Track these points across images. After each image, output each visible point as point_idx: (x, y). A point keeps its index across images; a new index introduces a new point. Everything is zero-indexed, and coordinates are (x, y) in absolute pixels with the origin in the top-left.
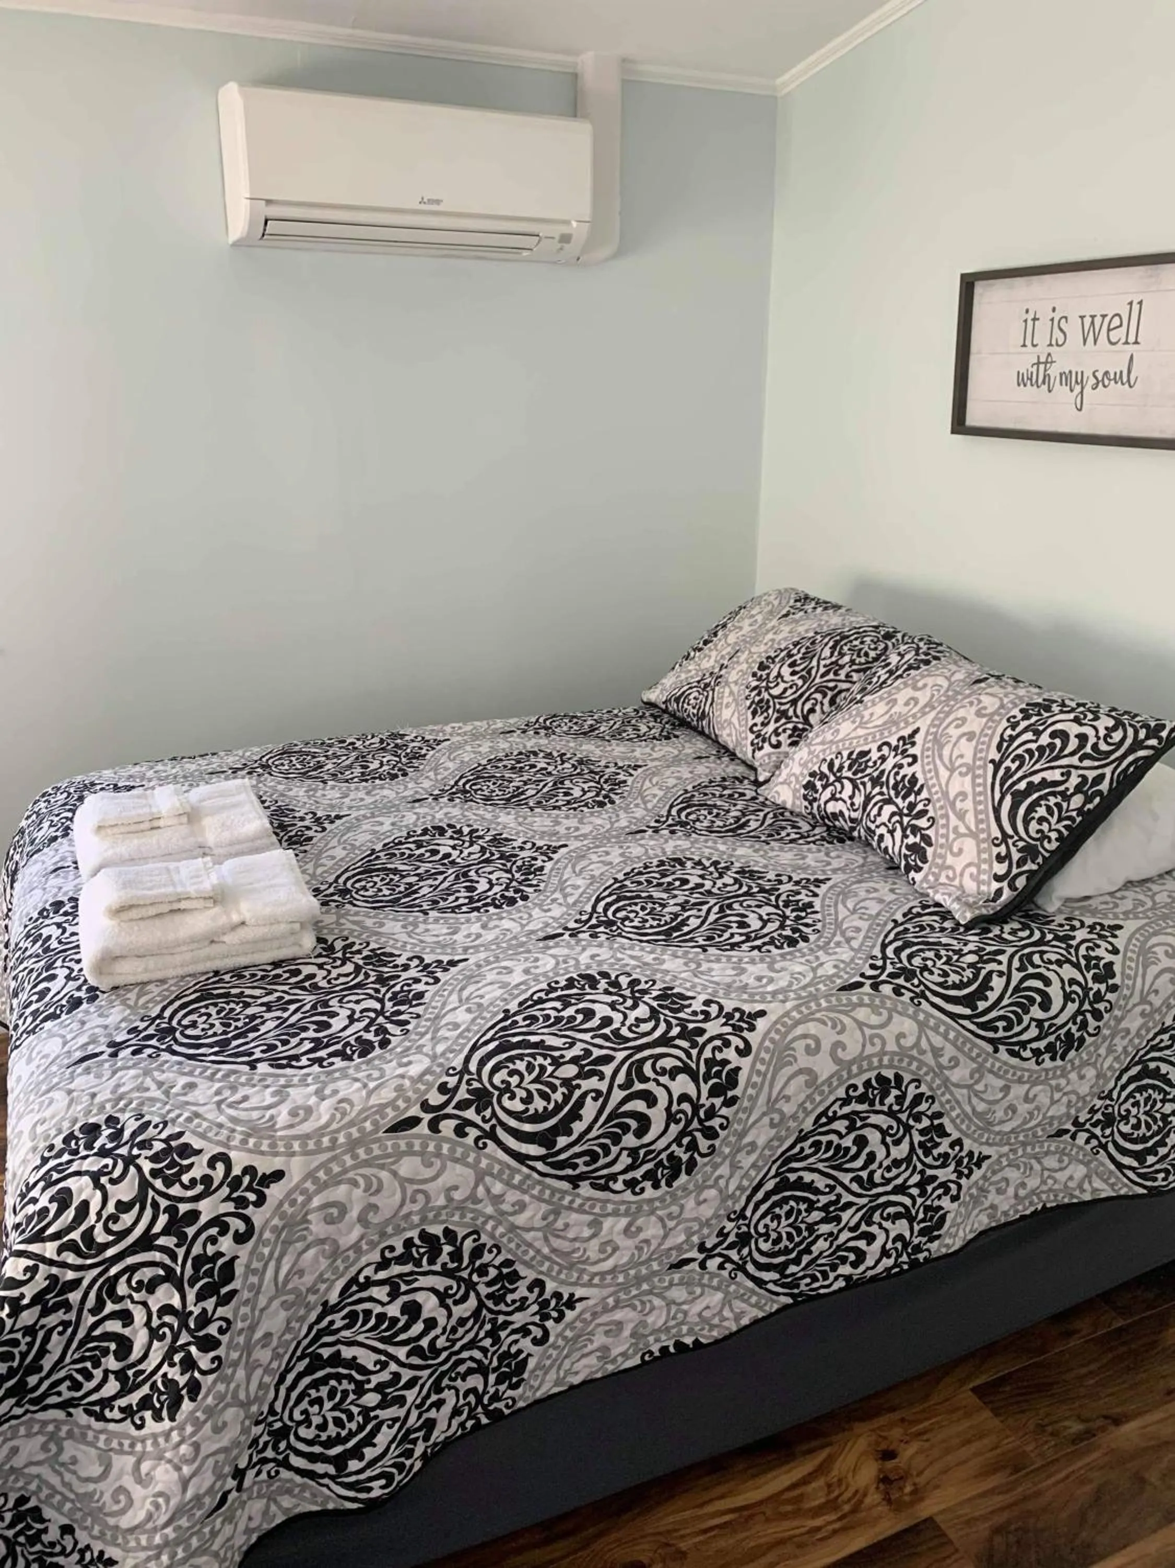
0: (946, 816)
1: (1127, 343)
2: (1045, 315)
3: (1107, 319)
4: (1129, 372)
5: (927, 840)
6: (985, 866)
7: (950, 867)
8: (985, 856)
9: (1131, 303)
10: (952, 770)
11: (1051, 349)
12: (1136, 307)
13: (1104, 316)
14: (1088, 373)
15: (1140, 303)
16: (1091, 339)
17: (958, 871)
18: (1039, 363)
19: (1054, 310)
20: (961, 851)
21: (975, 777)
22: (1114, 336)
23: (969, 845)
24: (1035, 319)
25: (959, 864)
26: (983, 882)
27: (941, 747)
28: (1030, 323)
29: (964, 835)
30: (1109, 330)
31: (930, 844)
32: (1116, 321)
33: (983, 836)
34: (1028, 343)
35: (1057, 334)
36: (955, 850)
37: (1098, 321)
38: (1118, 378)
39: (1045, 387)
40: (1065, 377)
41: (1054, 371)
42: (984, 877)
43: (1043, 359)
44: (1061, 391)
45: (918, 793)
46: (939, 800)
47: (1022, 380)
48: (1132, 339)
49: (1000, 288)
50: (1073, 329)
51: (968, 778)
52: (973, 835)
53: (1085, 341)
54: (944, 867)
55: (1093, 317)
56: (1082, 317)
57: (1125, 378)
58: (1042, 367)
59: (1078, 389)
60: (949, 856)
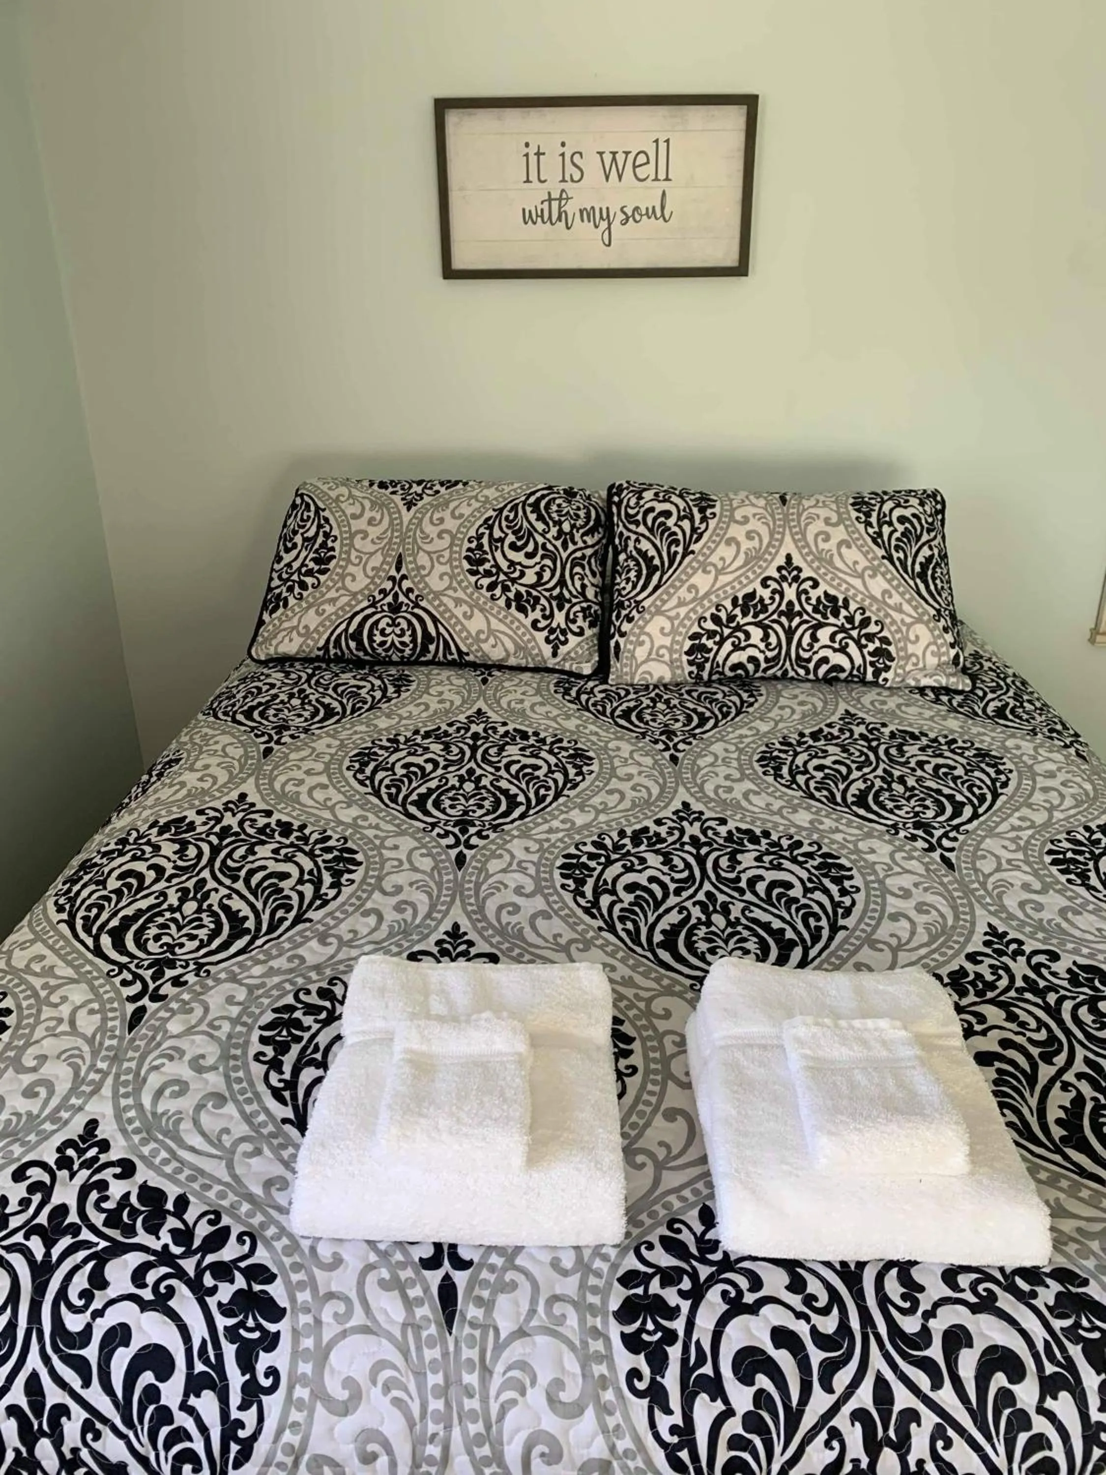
0: (887, 615)
1: (656, 179)
2: (552, 150)
3: (631, 157)
4: (663, 208)
5: (885, 640)
6: (940, 641)
7: (913, 655)
8: (937, 633)
9: (657, 141)
10: (861, 576)
11: (563, 185)
12: (663, 146)
13: (627, 153)
14: (615, 209)
15: (667, 141)
16: (614, 175)
17: (920, 654)
18: (550, 200)
19: (563, 144)
20: (917, 637)
21: (883, 575)
22: (641, 172)
23: (920, 630)
24: (538, 154)
25: (916, 649)
26: (943, 654)
27: (831, 562)
28: (533, 159)
29: (912, 624)
30: (635, 167)
31: (889, 643)
32: (642, 159)
33: (926, 618)
34: (533, 176)
35: (570, 169)
36: (912, 638)
37: (620, 158)
38: (651, 213)
39: (563, 224)
40: (587, 214)
41: (571, 208)
42: (944, 649)
43: (555, 195)
44: (583, 228)
45: (846, 606)
46: (871, 605)
47: (528, 218)
48: (662, 176)
49: (484, 119)
50: (592, 166)
51: (879, 578)
52: (919, 620)
53: (607, 178)
54: (908, 657)
55: (614, 154)
56: (601, 154)
57: (660, 213)
58: (555, 204)
59: (604, 225)
60: (909, 645)
